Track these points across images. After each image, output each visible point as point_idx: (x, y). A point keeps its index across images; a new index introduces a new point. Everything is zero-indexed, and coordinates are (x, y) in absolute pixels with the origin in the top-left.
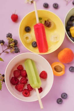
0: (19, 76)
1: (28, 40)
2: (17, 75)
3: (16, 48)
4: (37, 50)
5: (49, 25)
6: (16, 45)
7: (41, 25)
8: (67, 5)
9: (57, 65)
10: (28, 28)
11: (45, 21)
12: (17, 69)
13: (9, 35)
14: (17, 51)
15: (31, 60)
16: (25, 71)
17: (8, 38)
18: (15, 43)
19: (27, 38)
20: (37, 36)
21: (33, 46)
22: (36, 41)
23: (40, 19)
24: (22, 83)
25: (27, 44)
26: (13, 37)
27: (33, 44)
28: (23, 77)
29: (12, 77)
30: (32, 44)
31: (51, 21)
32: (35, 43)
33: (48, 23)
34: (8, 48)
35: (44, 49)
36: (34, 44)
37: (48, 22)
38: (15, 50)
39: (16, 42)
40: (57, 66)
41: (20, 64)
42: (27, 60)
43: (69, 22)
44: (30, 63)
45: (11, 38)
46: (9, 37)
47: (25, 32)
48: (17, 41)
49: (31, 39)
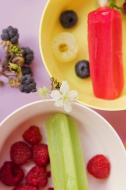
0: (26, 162)
1: (64, 54)
2: (18, 160)
3: (26, 79)
4: (88, 86)
6: (26, 66)
10: (70, 15)
13: (10, 33)
14: (28, 87)
16: (46, 147)
17: (4, 42)
18: (25, 59)
19: (63, 48)
20: (94, 47)
21: (78, 75)
22: (87, 58)
24: (32, 185)
25: (62, 66)
26: (20, 40)
27: (80, 67)
28: (37, 165)
29: (6, 163)
30: (77, 66)
32: (85, 65)
34: (2, 73)
35: (111, 89)
36: (83, 68)
38: (22, 84)
39: (28, 56)
41: (33, 124)
44: (64, 126)
45: (15, 43)
46: (9, 39)
47: (60, 27)
48: (32, 53)
49: (76, 51)
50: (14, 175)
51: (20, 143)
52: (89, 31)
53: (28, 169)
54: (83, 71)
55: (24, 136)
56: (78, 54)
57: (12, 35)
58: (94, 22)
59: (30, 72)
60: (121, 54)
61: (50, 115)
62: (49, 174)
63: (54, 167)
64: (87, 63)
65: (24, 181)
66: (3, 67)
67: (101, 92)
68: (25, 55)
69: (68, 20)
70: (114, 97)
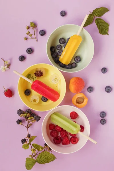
0: (57, 134)
1: (36, 101)
2: (55, 136)
3: (35, 118)
4: (50, 102)
5: (41, 74)
8: (37, 41)
9: (76, 98)
11: (35, 74)
12: (51, 131)
13: (20, 112)
14: (38, 119)
15: (54, 113)
16: (57, 126)
17: (21, 115)
18: (30, 113)
19: (34, 101)
20: (41, 93)
21: (45, 102)
22: (42, 96)
23: (29, 76)
24: (65, 137)
25: (39, 104)
26: (23, 110)
27: (43, 99)
28: (61, 132)
29: (53, 140)
30: (42, 100)
31: (39, 70)
33: (38, 74)
34: (29, 122)
35: (55, 96)
36: (44, 99)
37: (38, 73)
38: (36, 120)
41: (49, 124)
42: (51, 117)
43: (53, 55)
44: (55, 117)
48: (29, 110)
49: (38, 97)
50: (58, 140)
51: (51, 132)
52: (36, 91)
53: (60, 135)
54: (45, 100)
55: (50, 130)
56: (40, 97)
58: (35, 88)
59: (34, 114)
60: (49, 87)
61: (50, 118)
62: (65, 131)
63: (64, 129)
65: (62, 138)
66: (27, 120)
67: (54, 100)
68: (28, 112)
69: (27, 93)
70: (59, 97)
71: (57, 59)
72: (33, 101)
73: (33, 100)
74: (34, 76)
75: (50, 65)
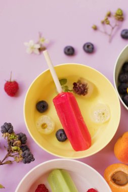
1: (46, 129)
3: (25, 154)
4: (68, 145)
5: (84, 90)
6: (23, 145)
7: (68, 95)
8: (110, 41)
9: (116, 170)
10: (42, 104)
11: (75, 84)
14: (28, 159)
15: (61, 170)
17: (4, 134)
18: (21, 141)
19: (44, 126)
21: (60, 140)
22: (62, 128)
23: (63, 81)
25: (47, 137)
26: (14, 130)
27: (59, 134)
30: (57, 135)
31: (85, 82)
32: (62, 133)
33: (80, 88)
34: (9, 155)
35: (83, 142)
36: (61, 135)
37: (81, 85)
38: (24, 158)
39: (22, 138)
40: (117, 173)
41: (39, 184)
43: (122, 76)
45: (12, 132)
46: (7, 131)
47: (38, 113)
48: (25, 135)
49: (53, 125)
52: (57, 110)
56: (56, 126)
57: (8, 128)
58: (58, 103)
59: (27, 149)
60: (82, 118)
64: (63, 130)
66: (8, 151)
68: (20, 138)
69: (42, 107)
71: (124, 85)
72: (40, 125)
73: (42, 123)
74: (71, 88)
75: (111, 83)
